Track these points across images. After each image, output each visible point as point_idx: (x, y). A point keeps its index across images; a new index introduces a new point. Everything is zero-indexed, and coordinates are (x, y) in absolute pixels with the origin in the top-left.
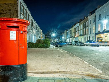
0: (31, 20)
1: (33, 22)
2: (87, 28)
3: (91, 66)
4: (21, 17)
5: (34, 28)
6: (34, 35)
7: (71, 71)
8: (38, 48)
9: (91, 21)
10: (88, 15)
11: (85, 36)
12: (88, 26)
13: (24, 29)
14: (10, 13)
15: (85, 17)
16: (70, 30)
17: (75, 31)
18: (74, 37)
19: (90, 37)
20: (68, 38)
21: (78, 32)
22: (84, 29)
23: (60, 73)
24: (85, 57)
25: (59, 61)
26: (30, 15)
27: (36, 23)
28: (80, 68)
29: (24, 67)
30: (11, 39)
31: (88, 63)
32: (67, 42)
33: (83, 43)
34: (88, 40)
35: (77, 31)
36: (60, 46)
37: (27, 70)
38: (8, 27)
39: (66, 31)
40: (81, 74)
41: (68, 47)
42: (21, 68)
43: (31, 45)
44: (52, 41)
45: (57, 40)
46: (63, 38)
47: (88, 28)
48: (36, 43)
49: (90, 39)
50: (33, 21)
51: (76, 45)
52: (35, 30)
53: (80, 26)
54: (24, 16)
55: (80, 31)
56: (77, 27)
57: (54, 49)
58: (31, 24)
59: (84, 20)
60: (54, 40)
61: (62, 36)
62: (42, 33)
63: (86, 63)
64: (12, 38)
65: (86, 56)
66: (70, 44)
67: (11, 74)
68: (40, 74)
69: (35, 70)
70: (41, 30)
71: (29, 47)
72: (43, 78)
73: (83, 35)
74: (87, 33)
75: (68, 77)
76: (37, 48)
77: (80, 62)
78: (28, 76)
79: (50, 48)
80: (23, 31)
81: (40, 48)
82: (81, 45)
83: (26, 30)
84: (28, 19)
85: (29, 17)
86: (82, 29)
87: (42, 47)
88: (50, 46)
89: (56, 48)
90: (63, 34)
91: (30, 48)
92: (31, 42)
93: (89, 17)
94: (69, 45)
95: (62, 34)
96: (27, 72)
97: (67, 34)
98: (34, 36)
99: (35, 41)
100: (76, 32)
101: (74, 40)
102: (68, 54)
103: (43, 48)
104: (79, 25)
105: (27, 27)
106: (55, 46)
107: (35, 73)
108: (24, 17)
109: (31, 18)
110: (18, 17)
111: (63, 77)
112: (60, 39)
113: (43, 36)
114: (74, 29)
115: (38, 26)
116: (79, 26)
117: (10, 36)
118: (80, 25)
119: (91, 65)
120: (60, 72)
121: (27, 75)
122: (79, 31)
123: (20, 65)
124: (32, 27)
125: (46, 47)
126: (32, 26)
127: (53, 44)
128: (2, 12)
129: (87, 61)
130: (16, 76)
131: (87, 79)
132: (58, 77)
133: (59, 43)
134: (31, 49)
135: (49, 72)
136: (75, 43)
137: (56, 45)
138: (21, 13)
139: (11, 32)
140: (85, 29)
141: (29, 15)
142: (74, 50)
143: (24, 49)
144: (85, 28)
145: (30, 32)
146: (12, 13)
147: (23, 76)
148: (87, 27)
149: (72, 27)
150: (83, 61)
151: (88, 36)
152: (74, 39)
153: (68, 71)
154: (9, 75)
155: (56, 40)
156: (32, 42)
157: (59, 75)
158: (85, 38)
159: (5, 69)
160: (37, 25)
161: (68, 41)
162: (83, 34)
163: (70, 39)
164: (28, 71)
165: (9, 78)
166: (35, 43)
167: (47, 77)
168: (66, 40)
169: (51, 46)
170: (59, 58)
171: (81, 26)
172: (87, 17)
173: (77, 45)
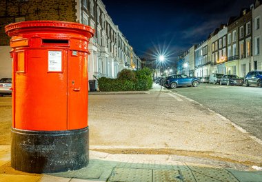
0: (107, 23)
1: (111, 28)
2: (248, 40)
3: (253, 137)
4: (83, 18)
5: (113, 44)
6: (113, 60)
7: (198, 150)
8: (123, 90)
9: (258, 20)
10: (252, 5)
11: (242, 62)
12: (251, 35)
13: (80, 47)
14: (58, 9)
15: (244, 13)
16: (204, 45)
17: (217, 49)
18: (215, 63)
19: (256, 63)
20: (199, 66)
21: (224, 50)
22: (242, 43)
23: (169, 154)
24: (240, 115)
25: (171, 124)
26: (105, 12)
27: (118, 31)
28: (222, 143)
29: (80, 137)
30: (50, 70)
31: (244, 131)
32: (196, 76)
33: (238, 79)
34: (253, 69)
35: (223, 48)
36: (177, 87)
37: (87, 142)
38: (46, 41)
39: (192, 50)
40: (224, 159)
41: (198, 90)
42: (74, 137)
43: (105, 85)
44: (158, 74)
45: (171, 71)
46: (186, 65)
47: (251, 40)
48: (118, 79)
49: (256, 68)
50: (112, 25)
51: (218, 82)
52: (115, 46)
53: (229, 34)
54: (89, 14)
55: (229, 48)
56: (222, 38)
57: (162, 95)
58: (107, 32)
59: (241, 19)
60: (162, 71)
61: (182, 61)
62: (133, 55)
63: (240, 129)
64: (54, 68)
65: (242, 113)
66: (204, 80)
67: (50, 151)
68: (121, 155)
69: (110, 144)
70: (130, 47)
71: (100, 89)
72: (126, 163)
73: (238, 59)
74: (248, 51)
75: (188, 164)
76: (119, 90)
77: (225, 126)
78: (91, 157)
79: (152, 90)
80: (79, 51)
81: (127, 92)
82: (232, 84)
83: (85, 48)
84: (98, 22)
85: (103, 17)
86: (234, 43)
87: (132, 90)
88: (151, 86)
89: (167, 90)
90: (187, 57)
91: (103, 91)
92: (105, 76)
93: (254, 12)
94: (200, 83)
95: (183, 56)
96: (88, 149)
97: (196, 55)
98: (113, 63)
99: (116, 75)
100: (220, 51)
101: (215, 70)
102: (196, 106)
103: (134, 92)
104: (226, 33)
105: (88, 42)
106: (165, 87)
107: (110, 151)
108: (90, 17)
109: (107, 18)
110: (76, 17)
111: (175, 163)
112: (179, 68)
113: (136, 63)
114: (214, 43)
115: (123, 39)
116: (226, 35)
117: (49, 63)
118: (229, 31)
119: (254, 135)
120: (169, 152)
121: (88, 156)
122: (226, 47)
123: (72, 131)
124: (109, 41)
125: (141, 89)
126: (110, 36)
127: (160, 81)
128: (39, 7)
129: (244, 125)
130: (62, 157)
131: (238, 172)
132: (164, 162)
133: (176, 79)
134: (107, 93)
135: (143, 150)
136: (216, 79)
137: (168, 83)
138: (83, 9)
139: (50, 53)
140: (243, 41)
141: (101, 12)
142: (212, 97)
143: (80, 92)
144: (244, 38)
145: (105, 52)
146: (63, 8)
147: (77, 158)
148: (249, 36)
149: (209, 37)
150: (233, 124)
151: (253, 59)
152: (215, 67)
153: (192, 149)
154: (47, 154)
155: (169, 72)
156: (109, 77)
157: (168, 159)
158: (245, 65)
159: (38, 139)
160: (121, 34)
161: (198, 73)
162: (239, 55)
163: (205, 68)
164: (91, 147)
165: (47, 161)
166: (115, 80)
167: (136, 162)
168: (192, 72)
169: (156, 86)
170: (172, 116)
171: (232, 35)
172: (249, 10)
173: (222, 84)
